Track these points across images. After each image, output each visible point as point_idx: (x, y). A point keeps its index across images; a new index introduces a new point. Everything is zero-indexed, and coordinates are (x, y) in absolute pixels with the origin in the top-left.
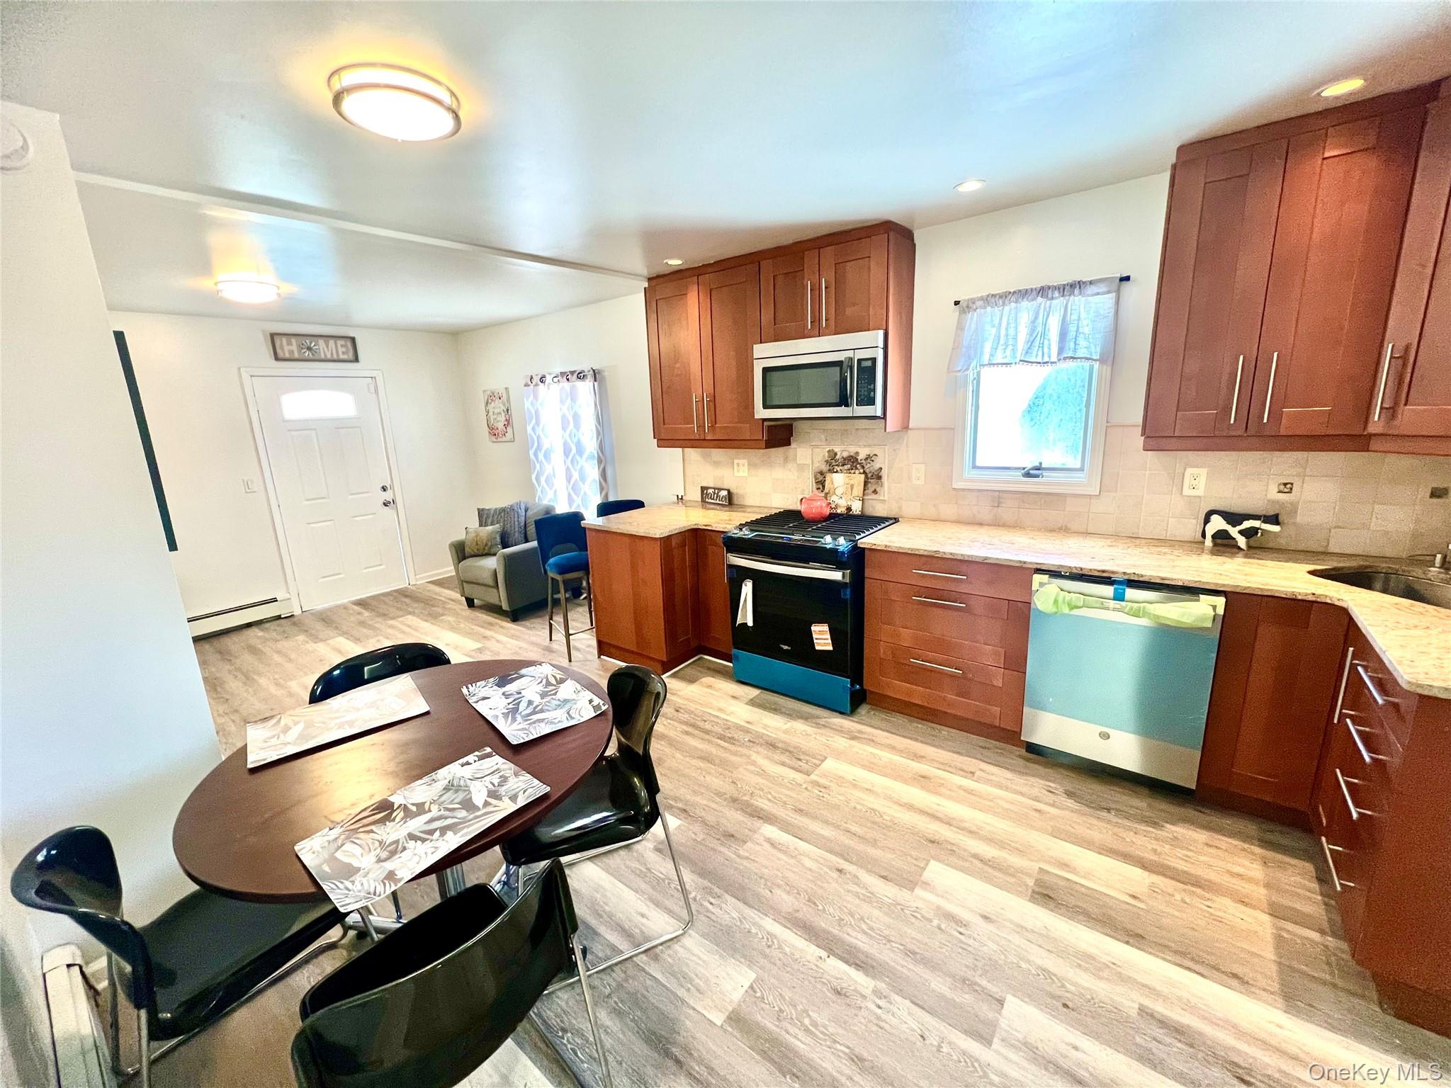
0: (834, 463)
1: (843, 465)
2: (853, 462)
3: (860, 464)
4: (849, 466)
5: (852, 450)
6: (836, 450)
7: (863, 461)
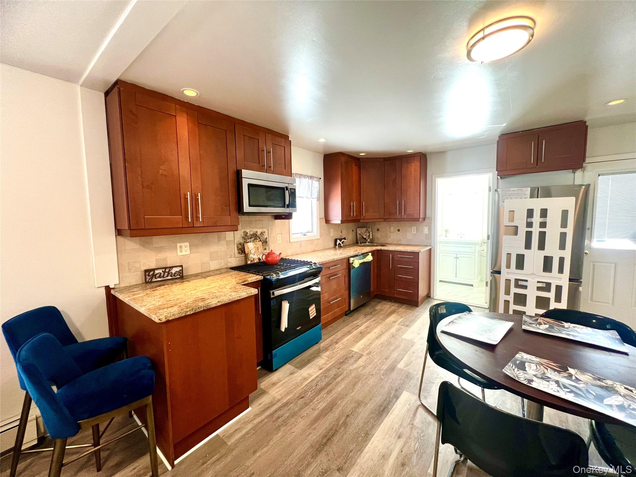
0: (246, 238)
1: (251, 238)
2: (255, 236)
3: (258, 237)
4: (254, 238)
5: (254, 230)
6: (248, 231)
7: (259, 235)
